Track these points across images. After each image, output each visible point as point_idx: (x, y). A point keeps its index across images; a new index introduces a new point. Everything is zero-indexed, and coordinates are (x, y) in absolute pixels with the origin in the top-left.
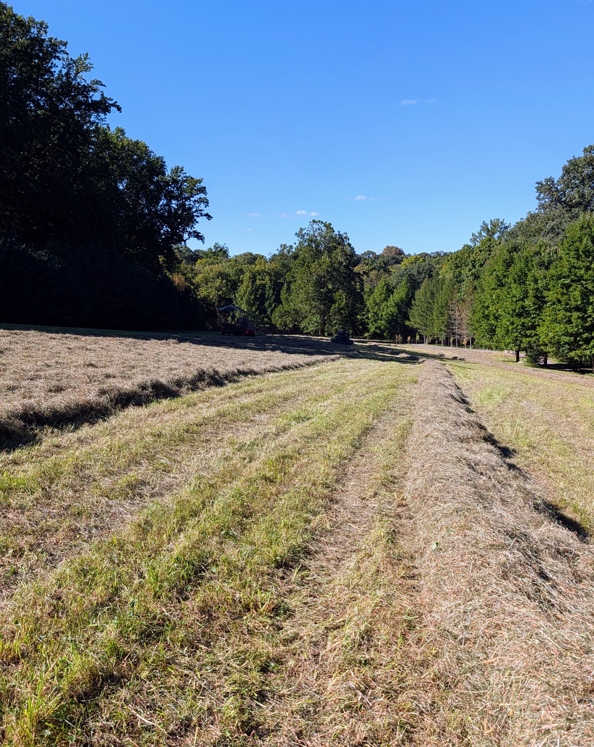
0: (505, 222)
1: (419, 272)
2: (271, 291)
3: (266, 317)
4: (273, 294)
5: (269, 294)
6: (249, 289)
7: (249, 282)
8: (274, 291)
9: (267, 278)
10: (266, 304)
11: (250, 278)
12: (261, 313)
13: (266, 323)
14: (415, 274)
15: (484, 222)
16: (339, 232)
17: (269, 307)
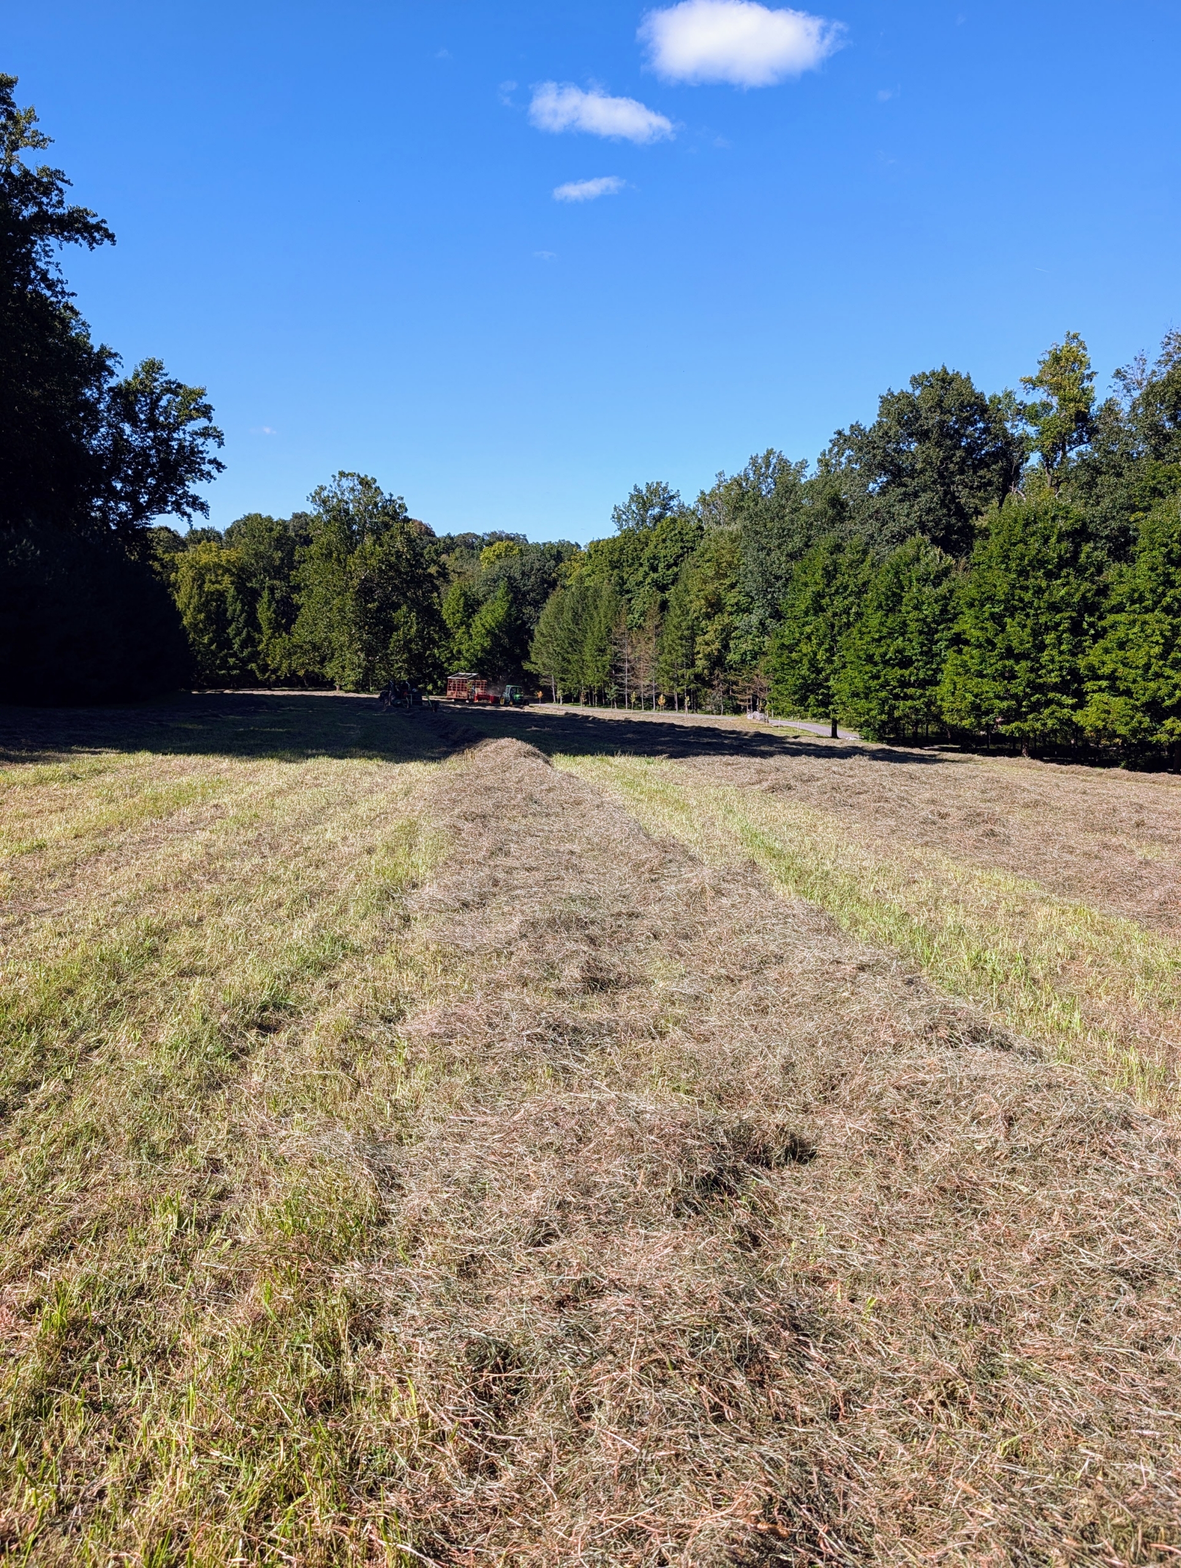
0: (669, 488)
1: (523, 573)
2: (239, 606)
3: (232, 656)
4: (242, 611)
5: (235, 610)
6: (195, 600)
7: (192, 587)
8: (243, 606)
9: (227, 579)
10: (229, 631)
11: (194, 580)
12: (220, 648)
13: (234, 667)
14: (518, 576)
15: (635, 486)
16: (391, 495)
17: (236, 635)
